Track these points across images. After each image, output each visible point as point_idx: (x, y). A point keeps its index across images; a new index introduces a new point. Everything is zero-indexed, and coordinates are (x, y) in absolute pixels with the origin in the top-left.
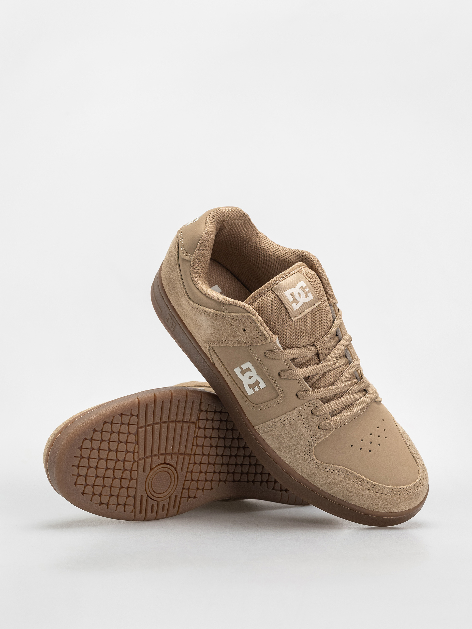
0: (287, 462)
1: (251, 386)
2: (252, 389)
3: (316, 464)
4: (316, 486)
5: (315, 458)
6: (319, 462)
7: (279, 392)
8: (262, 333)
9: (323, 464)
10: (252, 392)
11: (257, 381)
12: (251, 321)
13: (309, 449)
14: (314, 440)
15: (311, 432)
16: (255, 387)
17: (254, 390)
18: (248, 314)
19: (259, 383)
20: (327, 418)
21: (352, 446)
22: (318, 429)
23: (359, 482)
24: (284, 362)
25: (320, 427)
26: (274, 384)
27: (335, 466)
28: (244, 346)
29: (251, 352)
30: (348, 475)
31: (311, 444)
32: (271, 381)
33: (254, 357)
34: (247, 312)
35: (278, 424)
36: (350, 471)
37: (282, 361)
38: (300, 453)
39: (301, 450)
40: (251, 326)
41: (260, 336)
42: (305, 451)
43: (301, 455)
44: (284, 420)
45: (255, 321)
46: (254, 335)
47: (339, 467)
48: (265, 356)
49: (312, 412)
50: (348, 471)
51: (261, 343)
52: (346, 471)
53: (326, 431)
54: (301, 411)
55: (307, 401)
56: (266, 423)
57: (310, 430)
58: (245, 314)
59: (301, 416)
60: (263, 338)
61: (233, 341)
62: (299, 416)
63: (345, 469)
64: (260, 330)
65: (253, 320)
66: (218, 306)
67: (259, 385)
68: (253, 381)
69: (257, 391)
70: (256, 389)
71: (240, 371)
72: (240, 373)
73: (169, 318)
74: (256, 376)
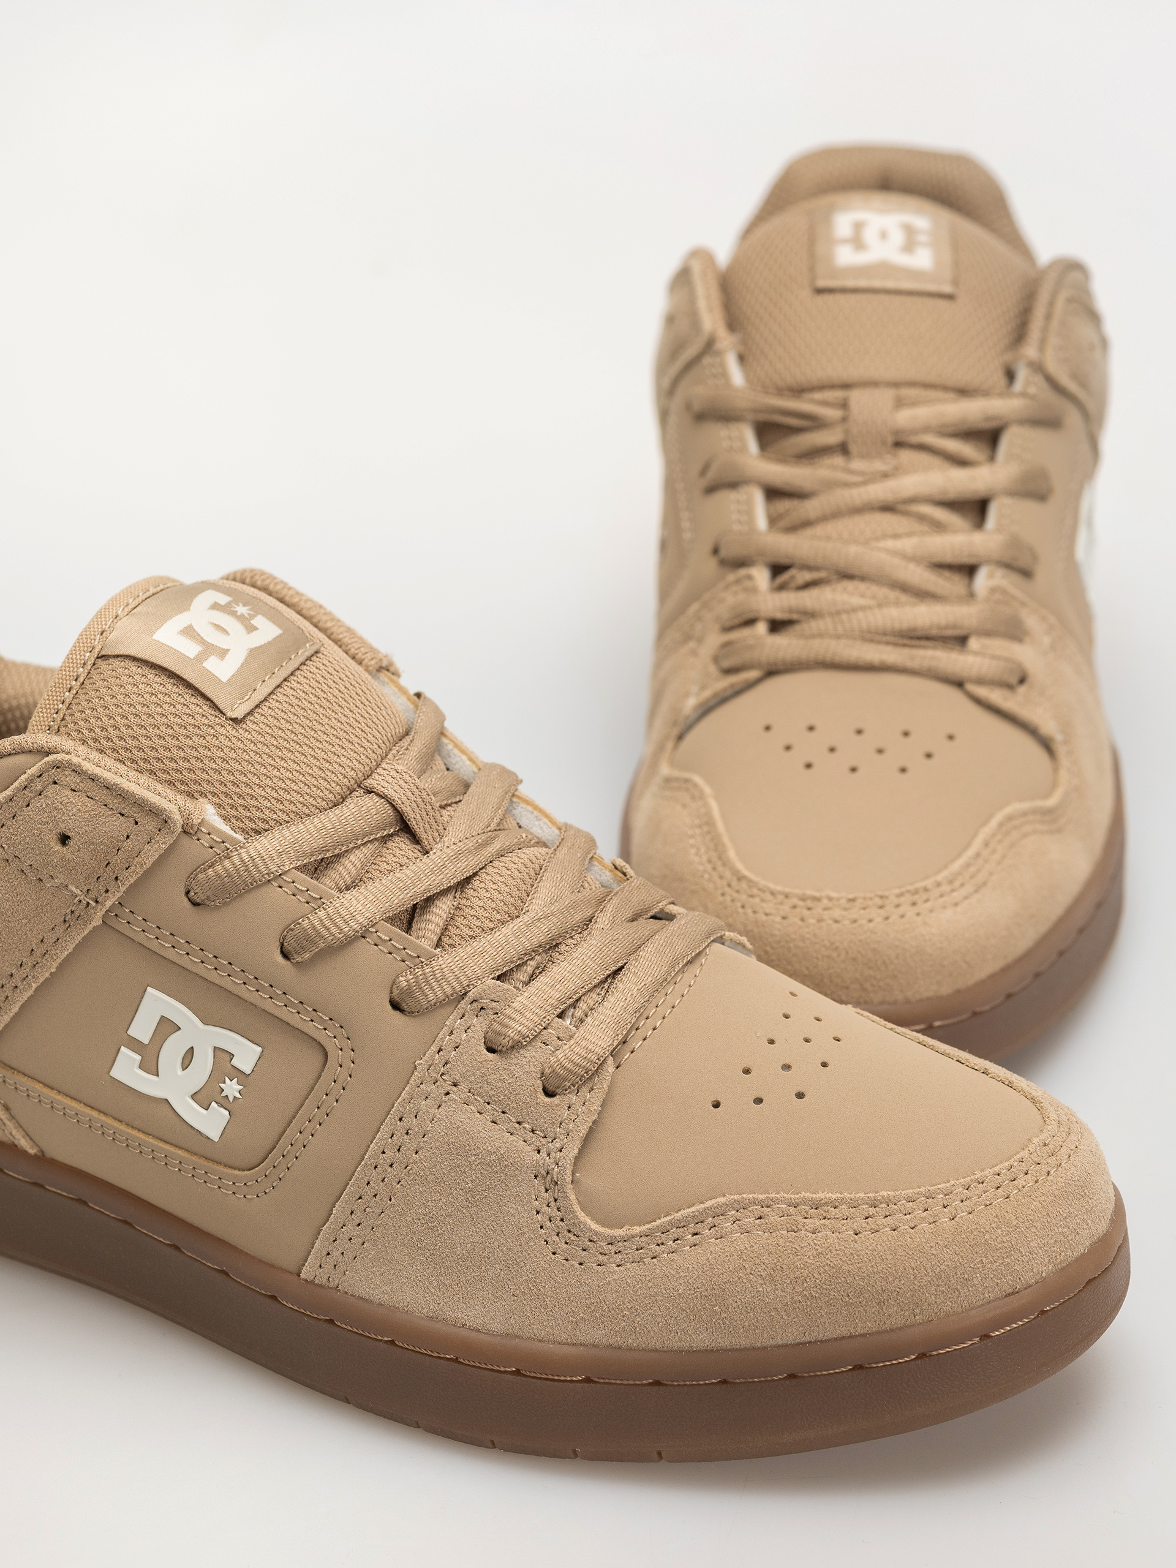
0: (496, 1326)
1: (203, 1098)
2: (214, 1104)
3: (613, 1248)
4: (659, 1346)
5: (594, 1226)
6: (618, 1232)
7: (321, 1036)
8: (141, 805)
9: (637, 1229)
10: (223, 1115)
11: (219, 1054)
12: (72, 779)
13: (553, 1204)
14: (553, 1155)
15: (527, 1126)
16: (222, 1085)
17: (224, 1102)
18: (51, 757)
19: (227, 1057)
20: (561, 1035)
21: (717, 1105)
22: (547, 1100)
23: (818, 1223)
24: (280, 887)
25: (551, 1088)
26: (284, 1014)
27: (691, 1210)
28: (97, 922)
29: (134, 931)
30: (760, 1218)
31: (550, 1181)
32: (268, 1005)
33: (154, 945)
34: (38, 757)
35: (383, 1181)
36: (761, 1197)
37: (273, 890)
38: (526, 1251)
39: (526, 1230)
40: (79, 801)
41: (136, 823)
42: (541, 1227)
43: (535, 1256)
44: (400, 1147)
45: (85, 773)
46: (112, 837)
47: (709, 1204)
48: (195, 904)
49: (489, 1044)
50: (754, 1202)
51: (151, 854)
52: (741, 1206)
53: (585, 1090)
54: (446, 1063)
55: (449, 1009)
56: (334, 1212)
57: (519, 1123)
58: (34, 770)
59: (455, 1085)
60: (149, 825)
61: (50, 938)
62: (448, 1094)
63: (738, 1202)
64: (123, 795)
65: (77, 771)
67: (234, 1062)
68: (203, 1065)
69: (238, 1095)
70: (232, 1088)
71: (134, 1060)
72: (140, 1067)
74: (200, 1036)
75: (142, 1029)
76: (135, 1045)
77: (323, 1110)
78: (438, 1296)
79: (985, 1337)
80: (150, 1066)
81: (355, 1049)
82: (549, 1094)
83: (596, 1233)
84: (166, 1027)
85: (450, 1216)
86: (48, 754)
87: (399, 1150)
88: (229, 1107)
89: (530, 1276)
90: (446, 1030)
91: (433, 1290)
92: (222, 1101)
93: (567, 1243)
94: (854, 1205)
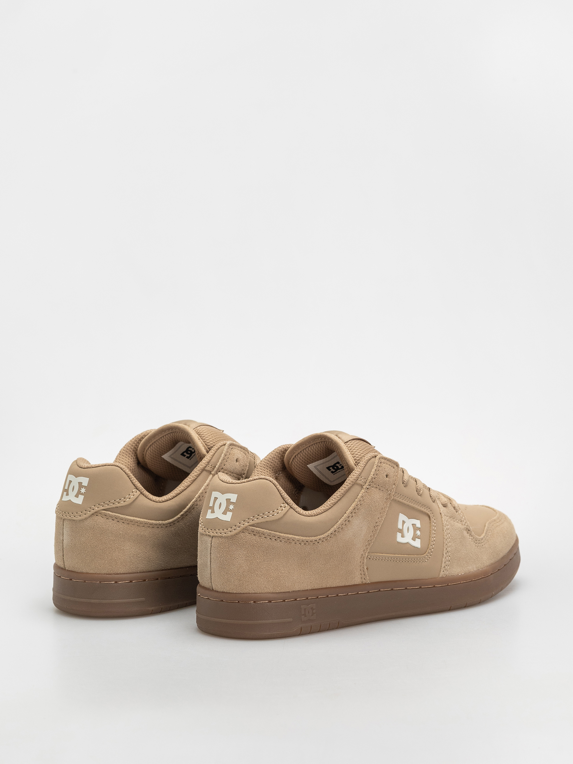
1: (414, 538)
2: (416, 539)
3: (483, 541)
6: (482, 537)
7: (427, 512)
10: (419, 541)
11: (413, 525)
13: (470, 535)
14: (465, 525)
22: (457, 513)
28: (392, 498)
29: (397, 498)
33: (400, 500)
35: (448, 543)
41: (394, 468)
44: (447, 533)
48: (404, 486)
49: (443, 506)
54: (443, 511)
56: (444, 554)
58: (377, 461)
59: (446, 516)
61: (383, 507)
62: (446, 518)
65: (383, 458)
66: (356, 488)
67: (416, 526)
68: (411, 530)
69: (420, 534)
70: (418, 533)
71: (400, 534)
72: (401, 537)
73: (305, 609)
74: (410, 522)
75: (400, 525)
76: (400, 531)
77: (434, 530)
81: (432, 513)
86: (376, 456)
88: (420, 538)
89: (475, 554)
92: (418, 537)
93: (476, 543)
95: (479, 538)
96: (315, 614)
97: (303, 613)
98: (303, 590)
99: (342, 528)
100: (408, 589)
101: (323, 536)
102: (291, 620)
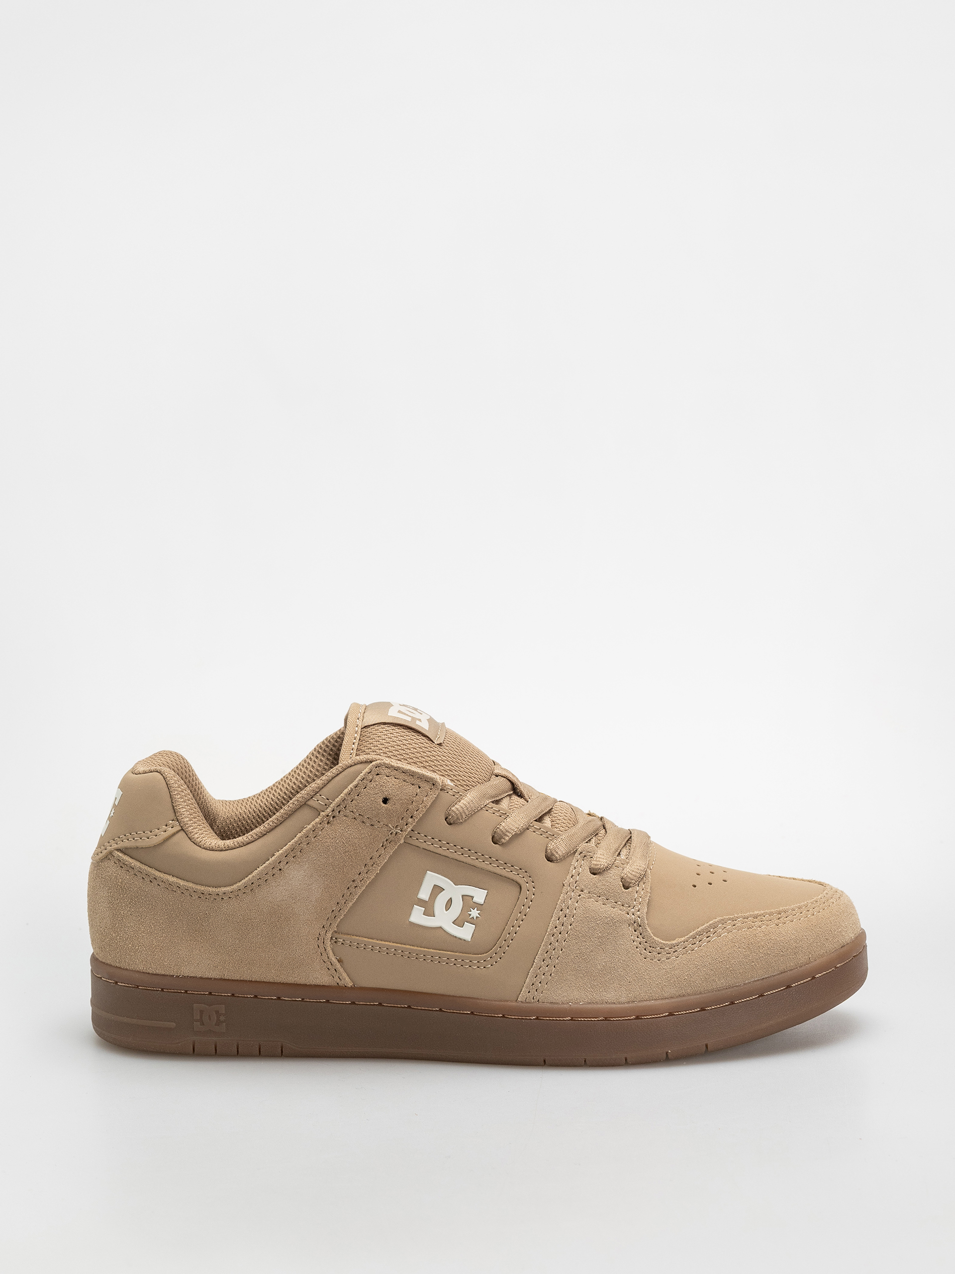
1: (460, 922)
3: (672, 950)
5: (662, 941)
6: (673, 942)
7: (517, 878)
8: (421, 778)
9: (682, 939)
10: (472, 928)
11: (465, 898)
12: (387, 771)
13: (640, 936)
14: (635, 914)
15: (620, 903)
17: (472, 921)
18: (374, 763)
19: (470, 899)
20: (623, 862)
21: (695, 886)
22: (626, 890)
23: (760, 923)
24: (487, 811)
25: (627, 885)
26: (498, 870)
27: (704, 926)
28: (402, 841)
29: (420, 843)
30: (734, 925)
31: (637, 926)
32: (490, 868)
33: (431, 848)
34: (366, 765)
35: (557, 941)
36: (731, 917)
37: (484, 812)
38: (632, 960)
39: (630, 950)
40: (392, 780)
41: (419, 788)
42: (637, 948)
43: (637, 961)
44: (563, 923)
45: (392, 766)
46: (410, 795)
47: (711, 922)
48: (450, 824)
49: (592, 871)
50: (729, 919)
51: (428, 801)
52: (723, 922)
53: (641, 883)
54: (576, 882)
55: (571, 858)
56: (536, 961)
57: (616, 903)
58: (367, 770)
59: (582, 891)
60: (426, 787)
61: (376, 854)
62: (580, 895)
63: (723, 920)
64: (412, 774)
65: (388, 767)
66: (305, 813)
67: (475, 900)
68: (457, 906)
69: (479, 916)
70: (475, 913)
71: (422, 910)
72: (424, 914)
73: (202, 1012)
74: (455, 891)
75: (424, 894)
76: (422, 903)
77: (523, 913)
78: (592, 992)
79: (814, 978)
80: (429, 912)
81: (534, 881)
82: (626, 887)
83: (664, 944)
84: (437, 890)
85: (592, 951)
86: (371, 762)
87: (563, 925)
88: (475, 922)
89: (636, 971)
90: (572, 867)
91: (589, 989)
92: (470, 920)
93: (650, 952)
94: (771, 914)
95: (661, 943)
96: (224, 1024)
97: (197, 1016)
98: (201, 978)
99: (263, 880)
100: (444, 1011)
101: (228, 889)
102: (173, 1025)
